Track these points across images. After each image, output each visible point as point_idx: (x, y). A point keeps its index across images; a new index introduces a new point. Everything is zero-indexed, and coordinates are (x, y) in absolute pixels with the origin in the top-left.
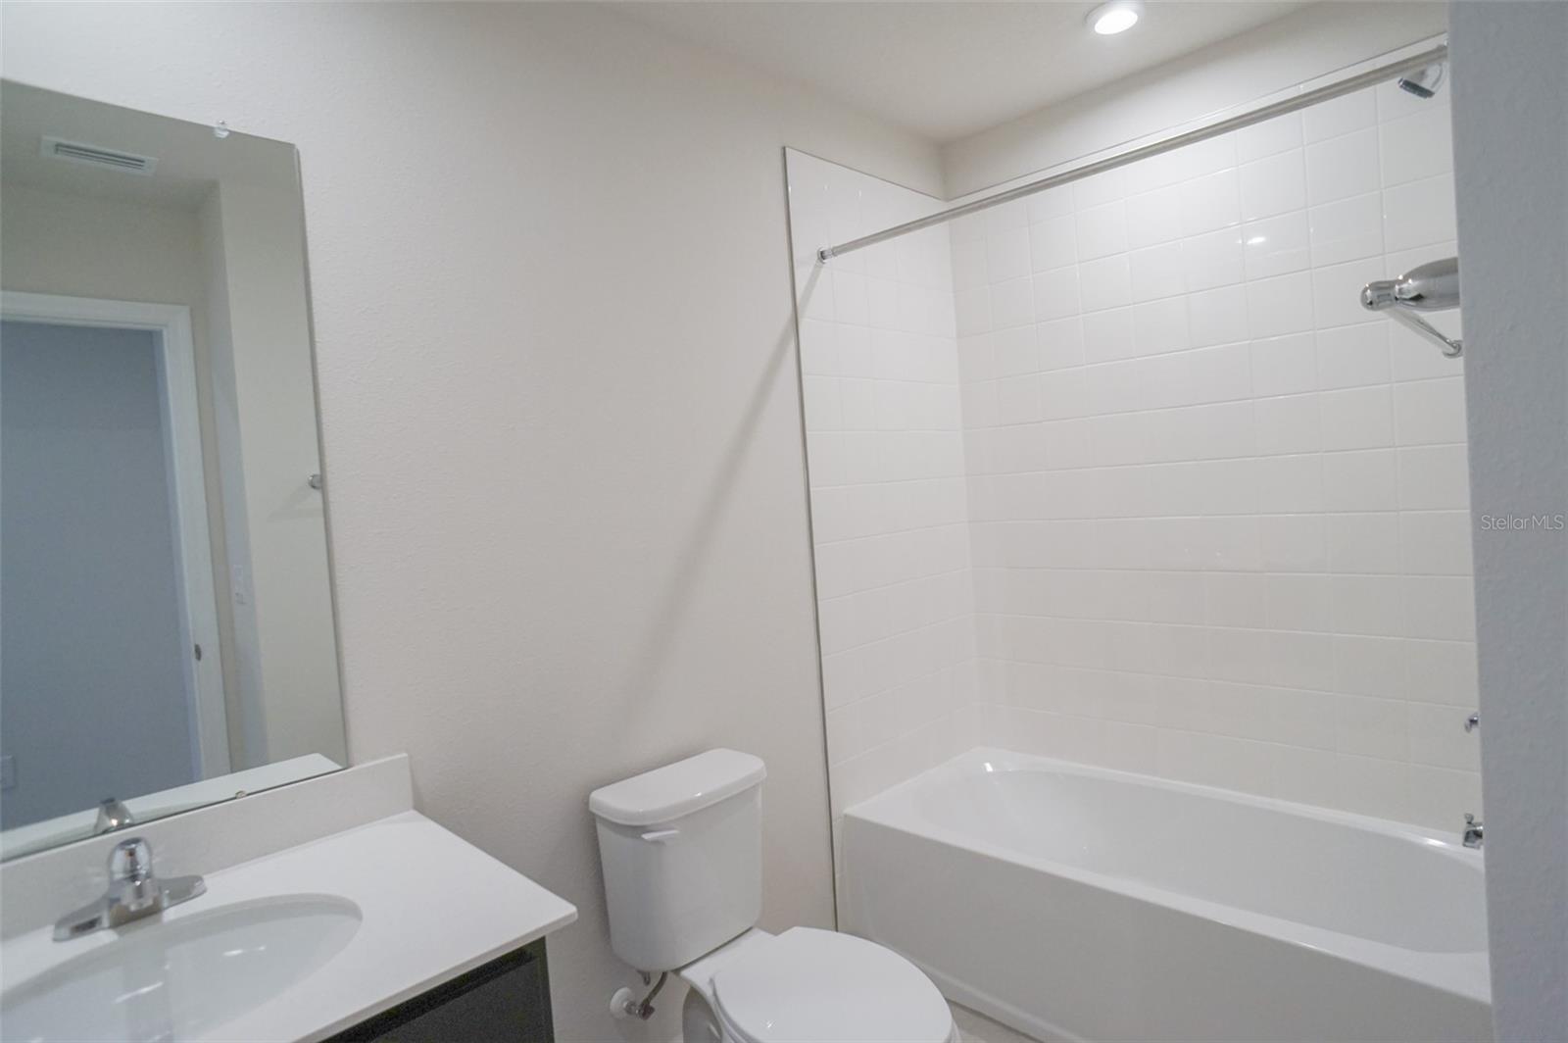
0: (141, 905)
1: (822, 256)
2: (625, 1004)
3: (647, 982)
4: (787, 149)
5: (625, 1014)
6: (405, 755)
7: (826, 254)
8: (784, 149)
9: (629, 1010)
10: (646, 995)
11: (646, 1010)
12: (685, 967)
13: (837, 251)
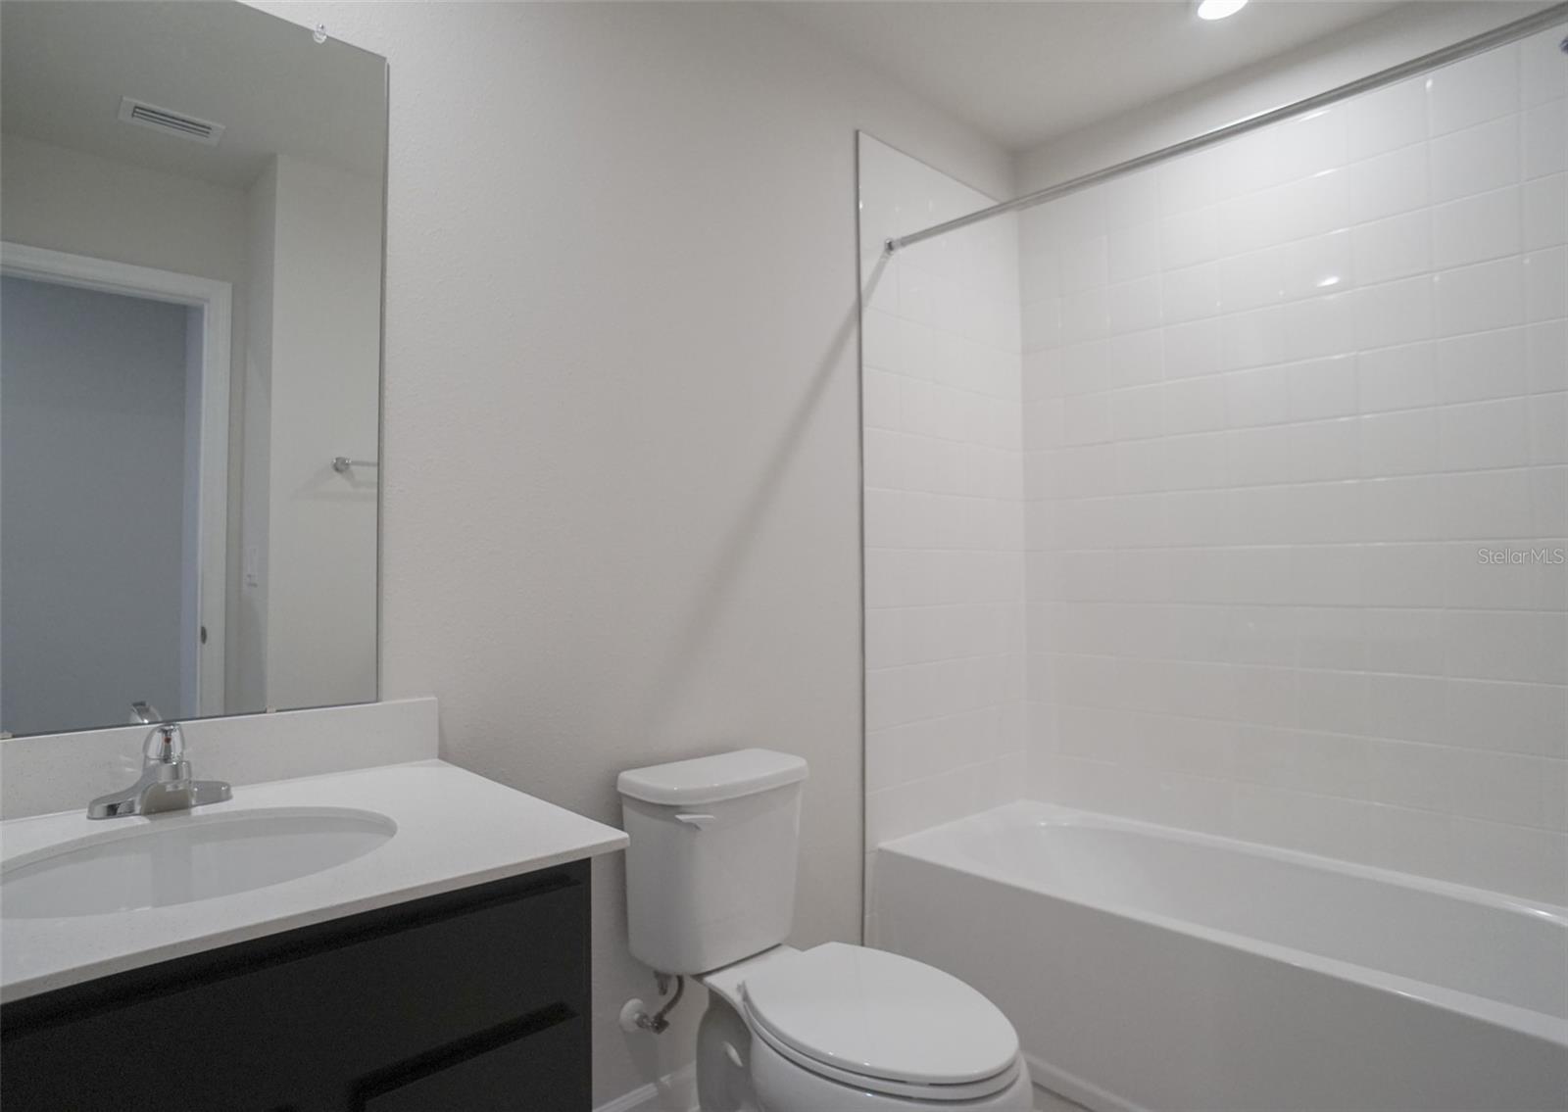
0: (176, 787)
1: (890, 247)
2: (637, 1016)
3: (664, 991)
4: (861, 134)
5: (636, 1027)
6: (433, 698)
7: (893, 244)
8: (857, 133)
9: (640, 1023)
10: (659, 1008)
11: (660, 1024)
12: (709, 973)
13: (906, 241)
